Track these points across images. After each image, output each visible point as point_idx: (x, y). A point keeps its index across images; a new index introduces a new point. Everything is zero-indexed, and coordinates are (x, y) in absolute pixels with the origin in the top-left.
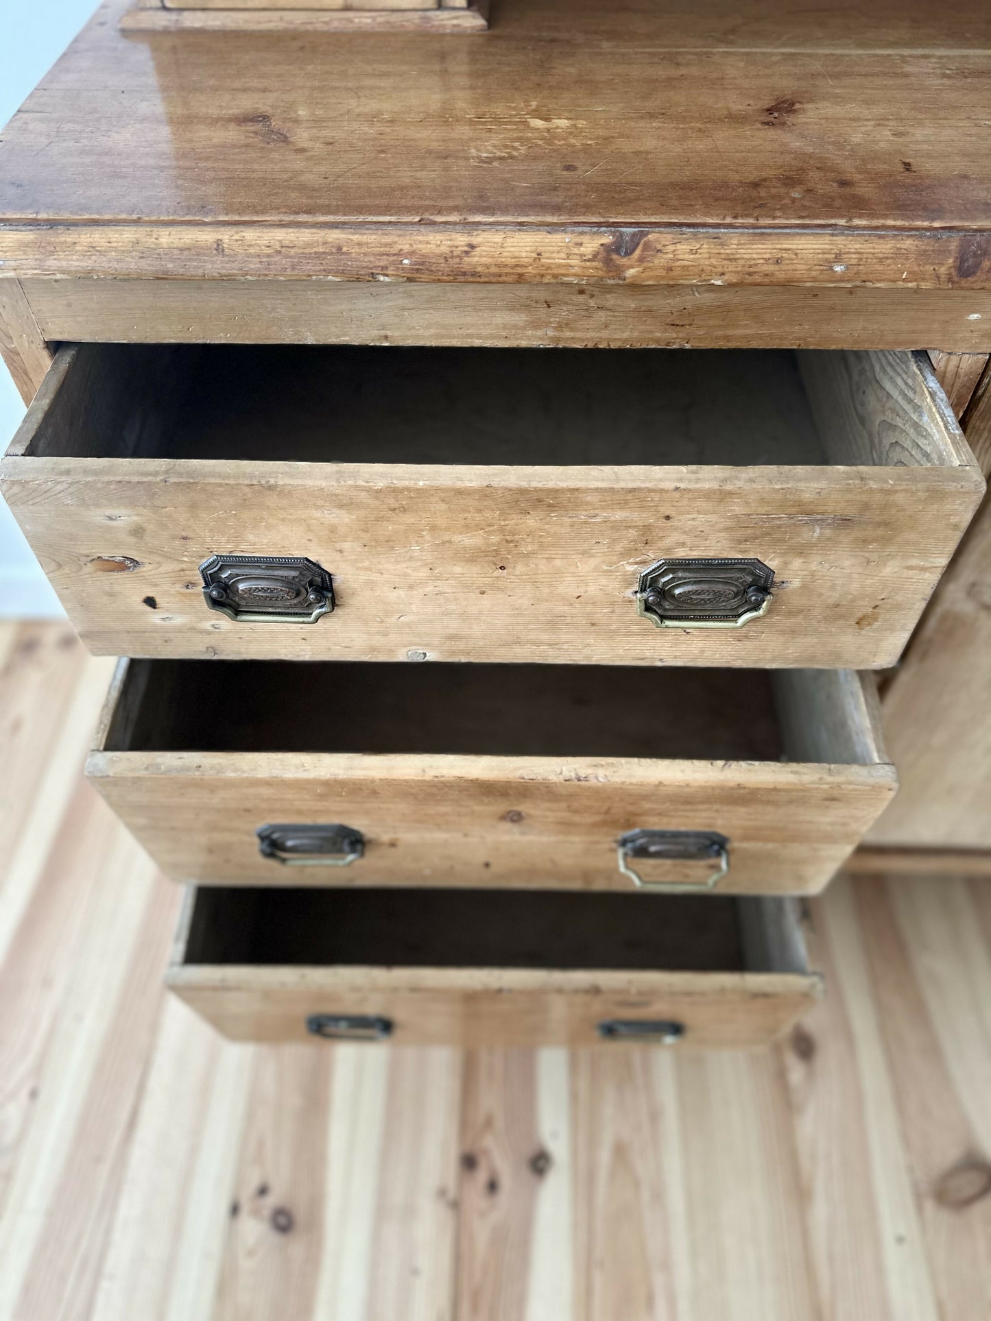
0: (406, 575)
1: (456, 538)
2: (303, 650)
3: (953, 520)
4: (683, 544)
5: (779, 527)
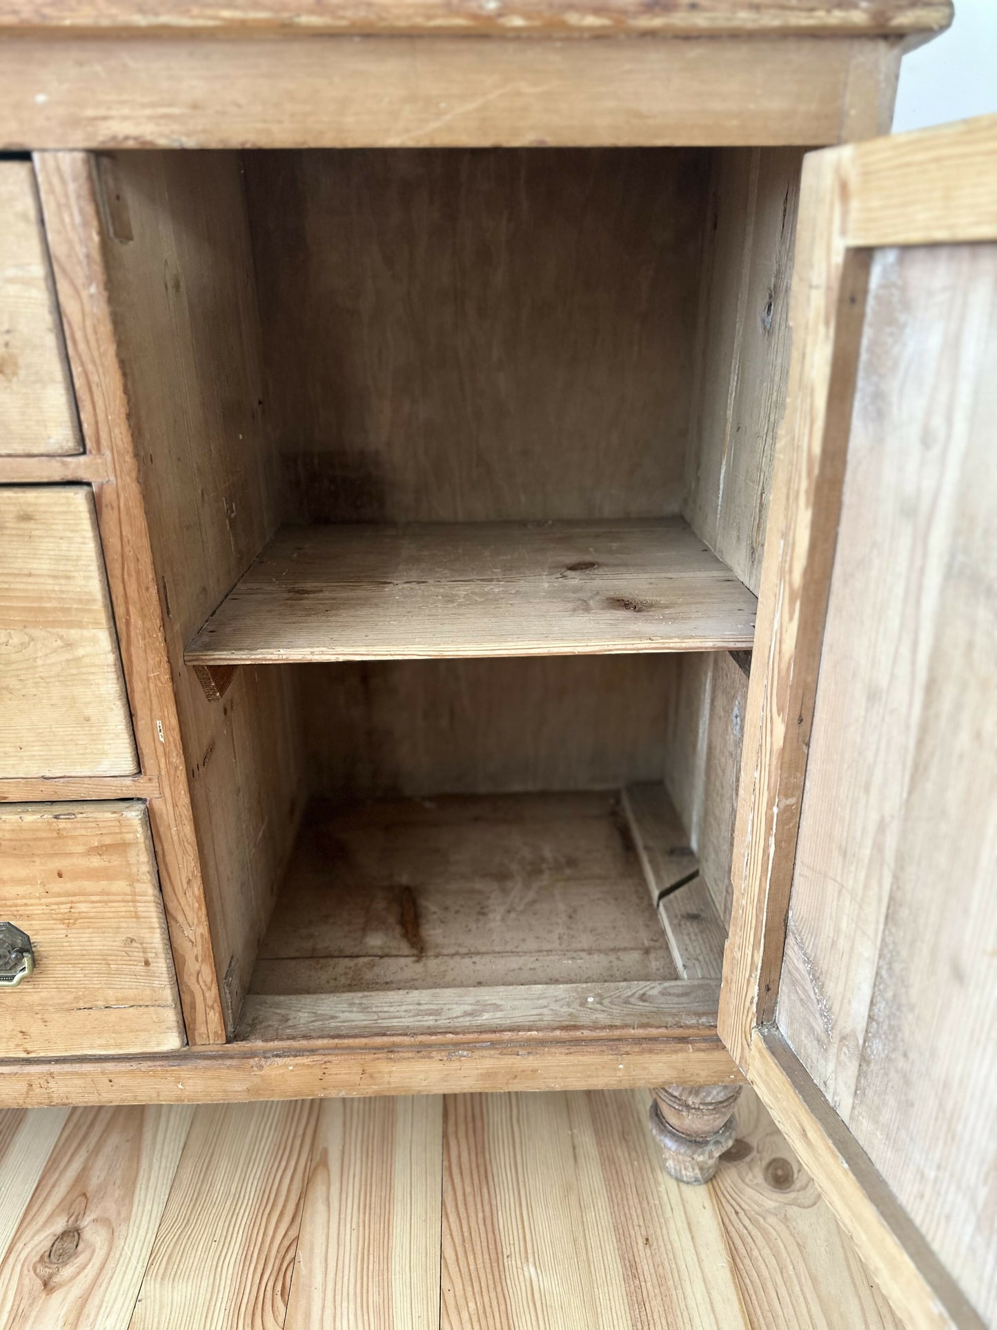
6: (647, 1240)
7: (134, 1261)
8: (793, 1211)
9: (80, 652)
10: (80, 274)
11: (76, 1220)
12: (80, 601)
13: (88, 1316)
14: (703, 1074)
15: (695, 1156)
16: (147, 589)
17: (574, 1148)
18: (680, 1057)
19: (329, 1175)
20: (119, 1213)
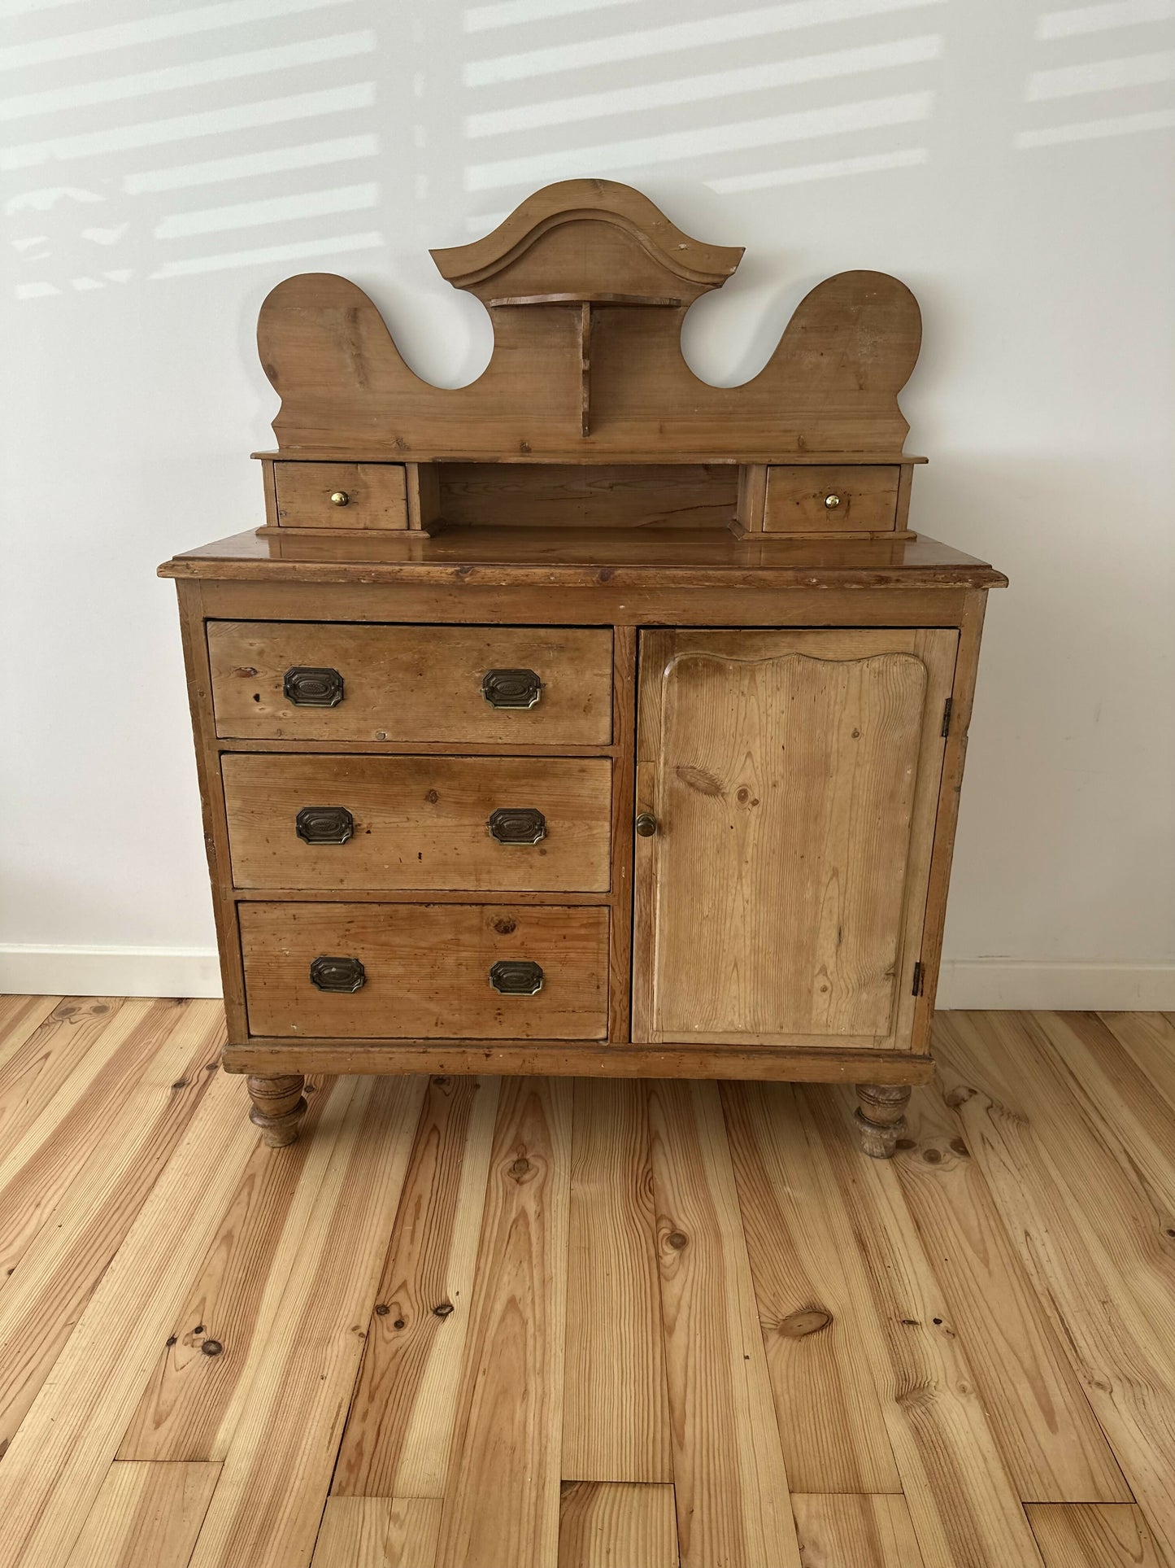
0: (377, 680)
1: (400, 656)
2: (325, 732)
3: (605, 647)
4: (497, 661)
5: (535, 650)
6: (854, 1181)
7: (563, 1174)
8: (939, 1173)
9: (595, 832)
10: (625, 674)
11: (523, 1155)
12: (600, 809)
13: (546, 1195)
14: (888, 1076)
15: (883, 1135)
16: (629, 805)
17: (807, 1139)
18: (876, 1065)
19: (662, 1142)
20: (546, 1154)
